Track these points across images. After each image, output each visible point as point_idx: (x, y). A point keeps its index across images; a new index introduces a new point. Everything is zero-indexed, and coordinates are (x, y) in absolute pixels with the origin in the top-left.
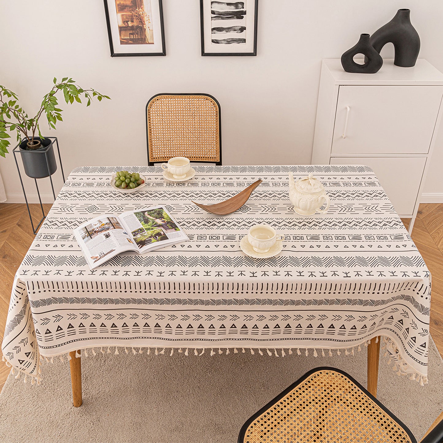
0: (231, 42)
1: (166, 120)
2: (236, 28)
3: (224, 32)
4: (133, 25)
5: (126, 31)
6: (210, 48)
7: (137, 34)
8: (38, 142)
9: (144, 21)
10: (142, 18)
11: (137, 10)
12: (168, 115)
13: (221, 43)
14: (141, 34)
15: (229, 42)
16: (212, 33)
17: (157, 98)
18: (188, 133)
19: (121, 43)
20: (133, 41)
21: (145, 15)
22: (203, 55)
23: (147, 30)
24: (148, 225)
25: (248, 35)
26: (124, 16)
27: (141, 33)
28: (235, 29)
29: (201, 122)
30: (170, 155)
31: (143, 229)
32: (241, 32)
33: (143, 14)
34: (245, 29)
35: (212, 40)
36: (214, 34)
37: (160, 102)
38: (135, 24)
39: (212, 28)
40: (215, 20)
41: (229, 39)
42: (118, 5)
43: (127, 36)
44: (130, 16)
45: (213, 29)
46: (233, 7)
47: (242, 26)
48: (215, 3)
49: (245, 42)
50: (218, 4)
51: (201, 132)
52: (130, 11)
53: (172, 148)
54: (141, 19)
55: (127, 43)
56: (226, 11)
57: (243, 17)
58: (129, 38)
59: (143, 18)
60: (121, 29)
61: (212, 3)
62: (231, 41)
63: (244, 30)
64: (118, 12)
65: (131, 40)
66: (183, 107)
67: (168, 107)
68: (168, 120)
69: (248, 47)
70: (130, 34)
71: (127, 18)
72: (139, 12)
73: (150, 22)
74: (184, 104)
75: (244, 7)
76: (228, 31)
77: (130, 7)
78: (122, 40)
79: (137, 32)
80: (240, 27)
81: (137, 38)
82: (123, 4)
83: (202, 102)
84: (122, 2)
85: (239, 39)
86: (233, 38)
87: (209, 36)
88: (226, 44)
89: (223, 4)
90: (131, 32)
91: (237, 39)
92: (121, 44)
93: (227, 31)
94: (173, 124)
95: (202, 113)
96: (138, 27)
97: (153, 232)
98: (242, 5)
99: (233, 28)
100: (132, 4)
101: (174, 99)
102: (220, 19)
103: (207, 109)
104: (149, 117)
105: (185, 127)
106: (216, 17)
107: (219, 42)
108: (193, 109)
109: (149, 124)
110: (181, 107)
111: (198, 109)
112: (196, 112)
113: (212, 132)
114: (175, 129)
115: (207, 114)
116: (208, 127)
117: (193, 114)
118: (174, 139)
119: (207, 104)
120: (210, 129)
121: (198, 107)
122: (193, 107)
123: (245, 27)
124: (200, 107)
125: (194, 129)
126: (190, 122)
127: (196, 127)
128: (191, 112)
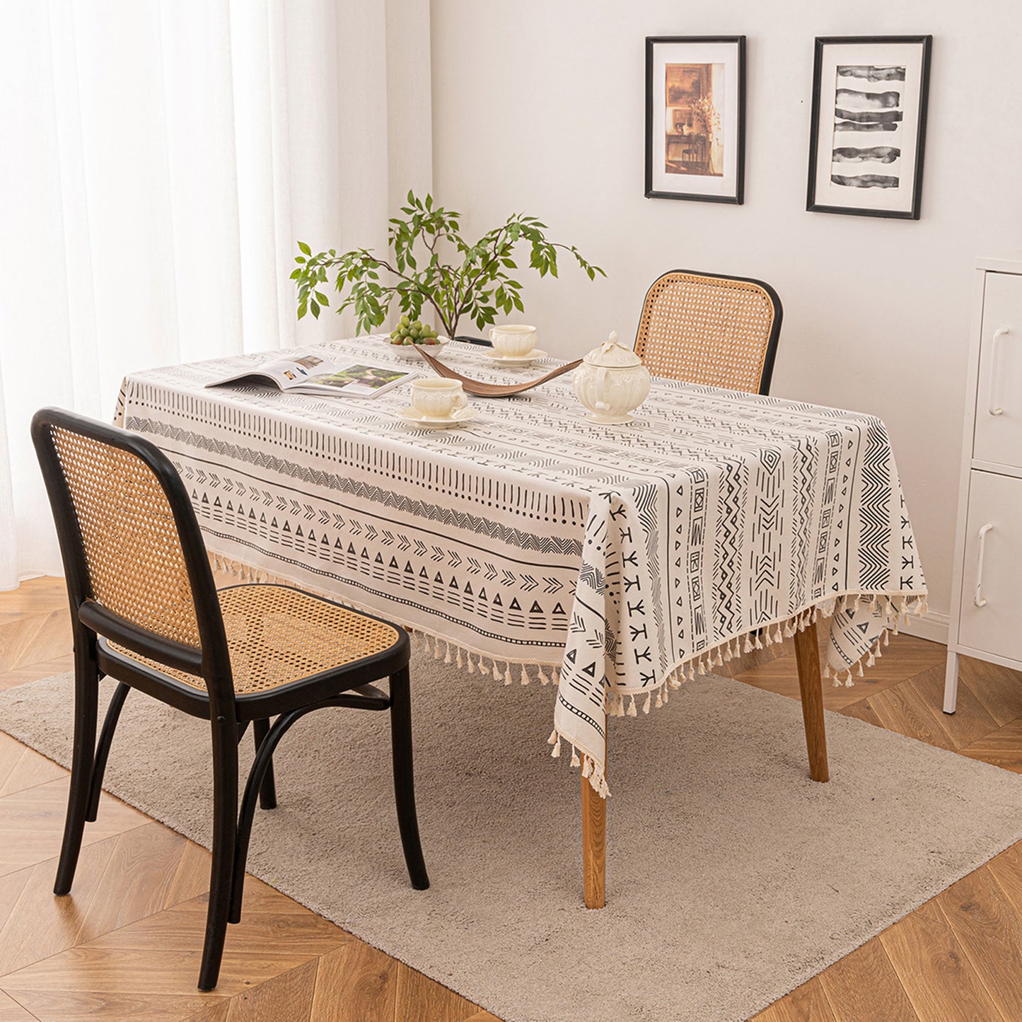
0: (870, 184)
1: (673, 326)
2: (882, 152)
3: (857, 159)
4: (690, 134)
5: (679, 144)
6: (827, 194)
7: (696, 152)
9: (710, 126)
10: (706, 119)
11: (700, 100)
12: (679, 316)
13: (850, 185)
14: (702, 154)
15: (867, 182)
16: (833, 161)
17: (668, 278)
18: (707, 364)
19: (666, 168)
20: (688, 168)
21: (713, 112)
22: (811, 208)
23: (714, 145)
25: (904, 169)
26: (678, 112)
27: (702, 150)
28: (878, 153)
29: (734, 342)
32: (890, 162)
33: (709, 110)
34: (899, 156)
35: (832, 176)
36: (837, 163)
37: (672, 287)
38: (695, 130)
39: (835, 149)
40: (841, 130)
41: (866, 176)
42: (670, 89)
43: (678, 156)
44: (686, 114)
45: (835, 152)
46: (877, 103)
47: (894, 147)
48: (844, 92)
49: (897, 186)
50: (850, 94)
51: (730, 364)
52: (689, 103)
54: (704, 121)
55: (677, 171)
56: (865, 111)
57: (896, 126)
58: (681, 160)
59: (709, 118)
60: (670, 139)
61: (838, 92)
62: (869, 181)
63: (897, 158)
64: (668, 104)
65: (685, 164)
66: (709, 304)
67: (682, 300)
68: (677, 327)
69: (901, 199)
70: (683, 151)
71: (682, 117)
72: (703, 105)
73: (720, 129)
74: (712, 298)
75: (900, 103)
76: (866, 157)
77: (690, 94)
78: (670, 164)
79: (696, 148)
80: (889, 150)
81: (695, 160)
82: (679, 87)
83: (747, 297)
84: (677, 85)
85: (887, 177)
86: (874, 176)
87: (826, 166)
88: (860, 187)
89: (860, 96)
90: (686, 147)
91: (881, 176)
92: (666, 172)
93: (863, 158)
94: (683, 339)
95: (740, 321)
96: (698, 137)
98: (896, 98)
99: (875, 151)
100: (693, 89)
101: (697, 285)
102: (852, 128)
103: (753, 315)
104: (649, 317)
105: (703, 348)
106: (844, 124)
107: (846, 182)
108: (727, 311)
109: (646, 331)
110: (707, 303)
111: (735, 312)
112: (730, 318)
113: (751, 368)
114: (686, 351)
115: (751, 326)
116: (745, 355)
117: (725, 323)
118: (678, 373)
119: (755, 303)
120: (748, 361)
121: (736, 307)
122: (728, 306)
123: (899, 151)
124: (741, 307)
125: (719, 357)
126: (715, 340)
127: (724, 352)
128: (721, 317)
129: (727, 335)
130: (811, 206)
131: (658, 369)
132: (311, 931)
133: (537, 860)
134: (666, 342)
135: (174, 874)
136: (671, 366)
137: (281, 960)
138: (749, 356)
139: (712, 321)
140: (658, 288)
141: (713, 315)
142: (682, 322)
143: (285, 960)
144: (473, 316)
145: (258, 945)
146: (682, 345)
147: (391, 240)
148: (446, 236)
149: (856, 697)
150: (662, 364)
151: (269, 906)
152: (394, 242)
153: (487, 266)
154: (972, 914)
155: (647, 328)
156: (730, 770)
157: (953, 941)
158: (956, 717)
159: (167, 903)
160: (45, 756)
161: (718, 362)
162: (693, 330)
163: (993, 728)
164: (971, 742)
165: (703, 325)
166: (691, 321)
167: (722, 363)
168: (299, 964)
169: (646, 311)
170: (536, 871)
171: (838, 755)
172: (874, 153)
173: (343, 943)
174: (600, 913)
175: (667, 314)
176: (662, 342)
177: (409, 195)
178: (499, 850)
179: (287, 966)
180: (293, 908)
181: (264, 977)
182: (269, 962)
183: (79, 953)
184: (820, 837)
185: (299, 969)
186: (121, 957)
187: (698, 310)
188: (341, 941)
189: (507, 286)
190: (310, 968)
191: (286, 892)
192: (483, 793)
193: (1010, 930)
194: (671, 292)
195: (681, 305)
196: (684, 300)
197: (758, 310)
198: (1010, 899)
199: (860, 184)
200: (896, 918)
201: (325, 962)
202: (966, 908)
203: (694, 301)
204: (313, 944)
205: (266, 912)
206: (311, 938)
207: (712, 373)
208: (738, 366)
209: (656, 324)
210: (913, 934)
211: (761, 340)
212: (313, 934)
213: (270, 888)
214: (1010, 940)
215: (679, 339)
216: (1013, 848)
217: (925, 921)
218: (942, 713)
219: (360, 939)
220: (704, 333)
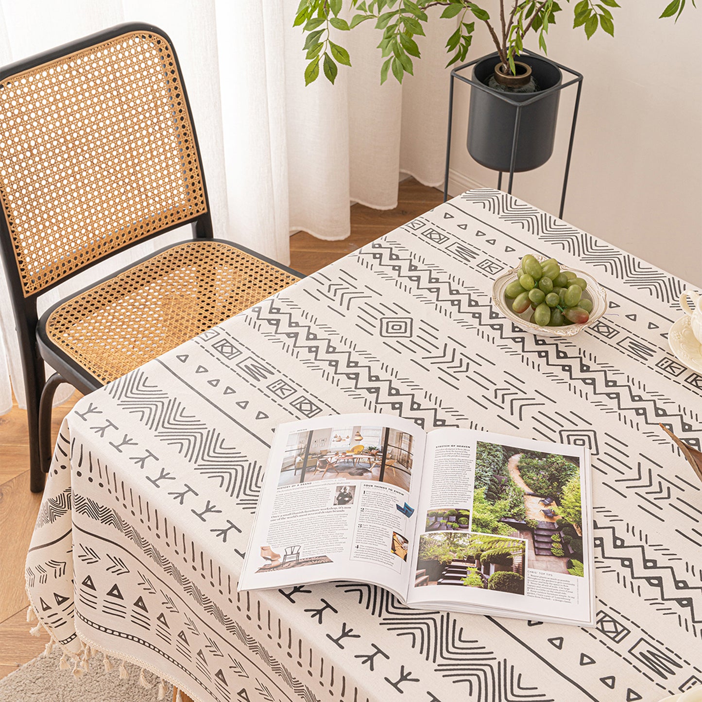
8: (526, 71)
24: (492, 511)
31: (468, 517)
97: (493, 542)
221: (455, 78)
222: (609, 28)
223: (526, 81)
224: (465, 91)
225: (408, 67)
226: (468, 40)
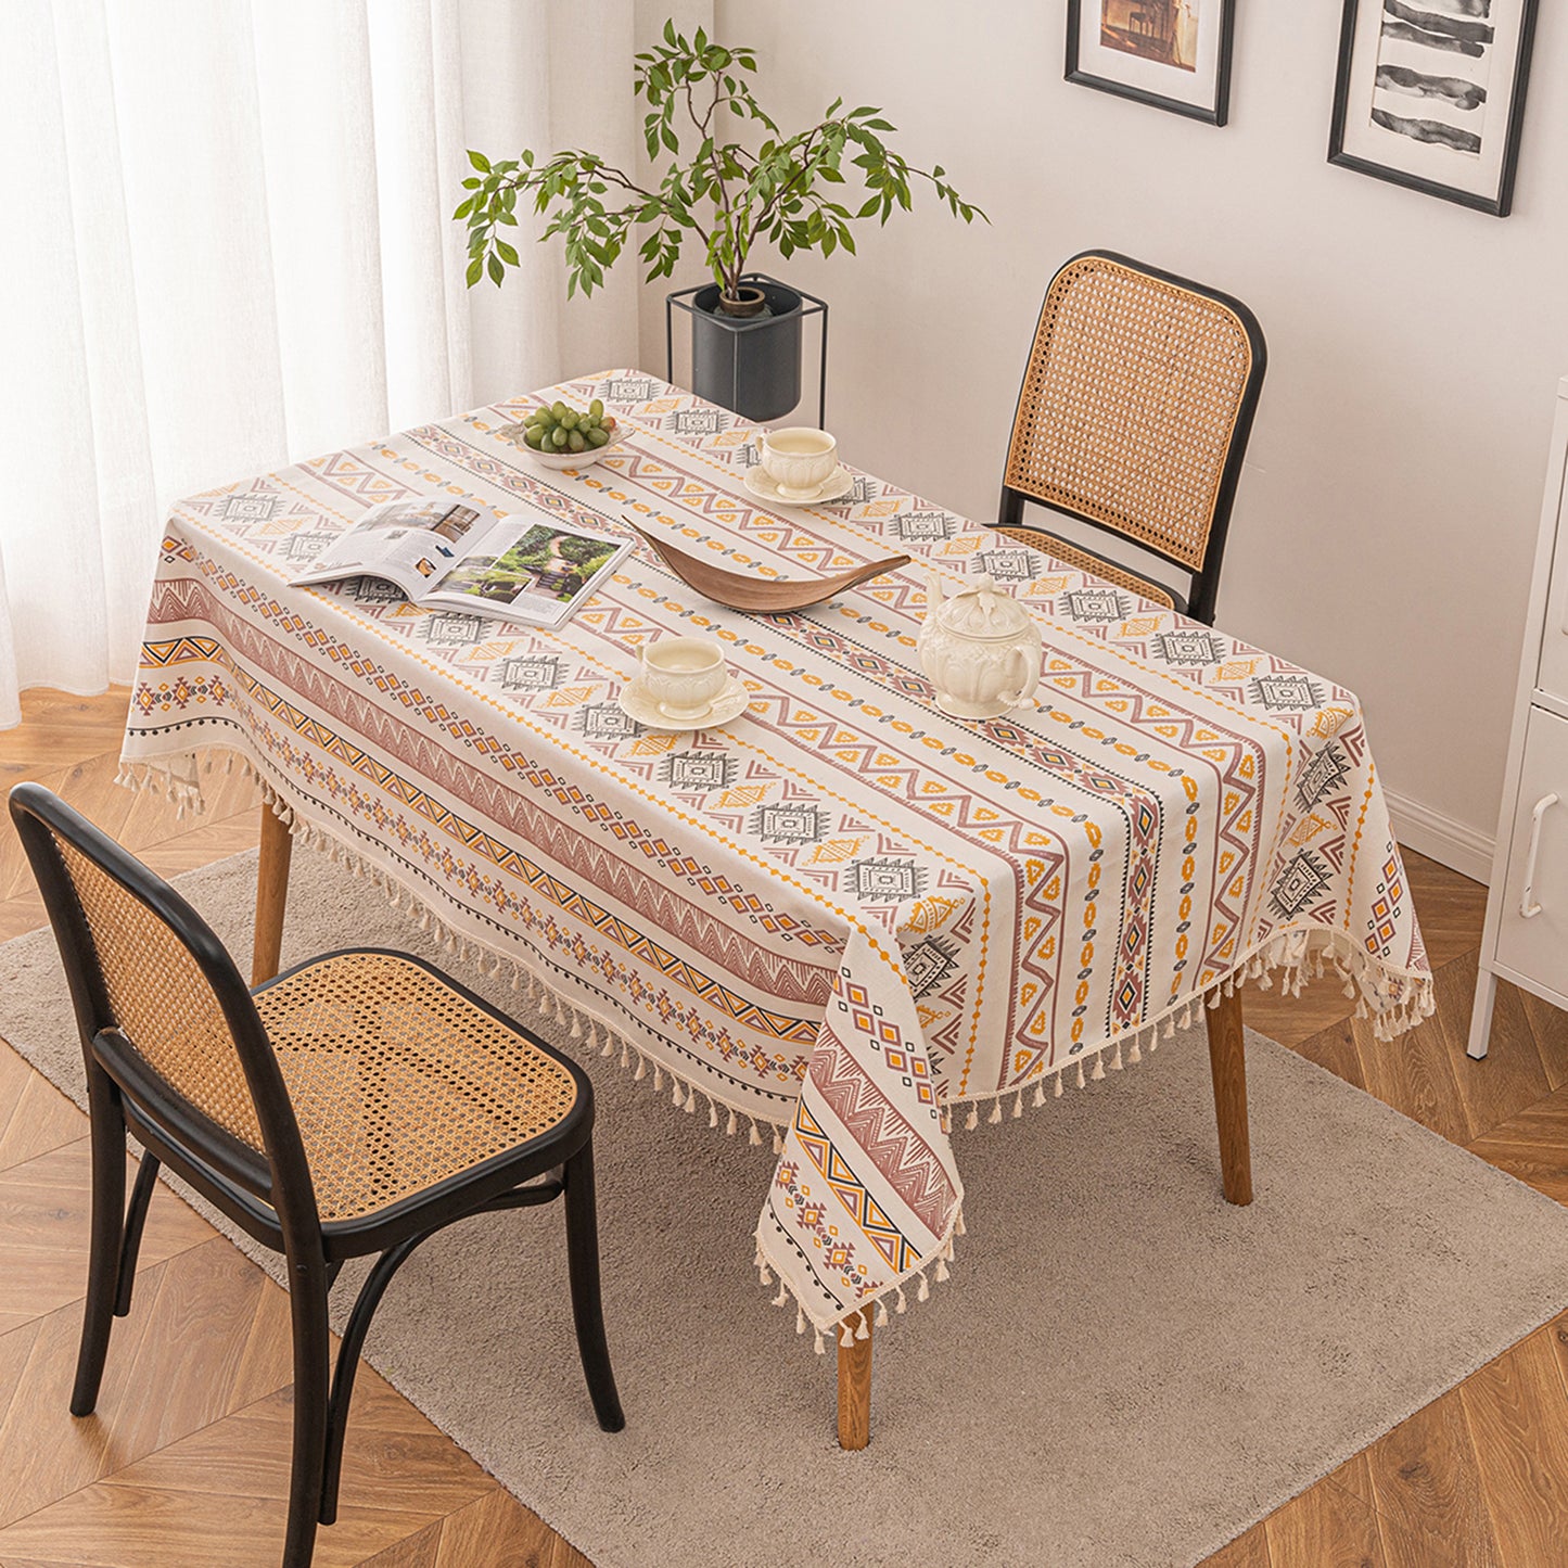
0: (1434, 137)
1: (1089, 349)
2: (1457, 88)
3: (1416, 90)
6: (1363, 139)
7: (1153, 22)
8: (757, 296)
12: (1099, 334)
13: (1400, 132)
14: (1163, 26)
15: (1431, 133)
16: (1376, 85)
17: (1086, 264)
18: (1140, 425)
19: (1102, 38)
20: (1138, 44)
22: (1335, 158)
23: (1182, 14)
24: (517, 561)
25: (1490, 122)
27: (1163, 19)
28: (1450, 89)
29: (1185, 397)
30: (1069, 487)
32: (1469, 108)
34: (1484, 101)
35: (1373, 109)
36: (1383, 90)
37: (1091, 281)
39: (1380, 64)
40: (1392, 36)
41: (1429, 122)
43: (1122, 20)
45: (1380, 70)
46: (1454, 3)
47: (1476, 83)
49: (1478, 152)
51: (1176, 434)
53: (1080, 462)
55: (1119, 46)
56: (1433, 12)
57: (1482, 50)
58: (1127, 28)
62: (1433, 133)
63: (1481, 104)
65: (1134, 37)
66: (1148, 323)
67: (1106, 306)
68: (1095, 352)
69: (1483, 177)
70: (1132, 15)
74: (1154, 314)
75: (1490, 12)
76: (1431, 91)
78: (1107, 30)
79: (1152, 14)
80: (1469, 88)
81: (1150, 34)
83: (1210, 324)
85: (1462, 131)
86: (1441, 125)
87: (1365, 93)
88: (1417, 139)
90: (1137, 9)
91: (1453, 129)
92: (1102, 43)
93: (1425, 91)
94: (1104, 375)
95: (1197, 364)
98: (1485, 4)
99: (1446, 83)
101: (1132, 285)
102: (1410, 36)
103: (1217, 358)
104: (1051, 326)
105: (1135, 397)
106: (1397, 26)
107: (1395, 125)
108: (1176, 342)
109: (1045, 348)
110: (1145, 320)
111: (1190, 348)
112: (1181, 355)
113: (1208, 448)
114: (1107, 396)
115: (1212, 377)
116: (1200, 424)
117: (1172, 361)
118: (1093, 429)
119: (1222, 338)
120: (1204, 436)
121: (1192, 338)
122: (1178, 333)
123: (1485, 92)
124: (1199, 341)
125: (1159, 417)
126: (1154, 388)
127: (1168, 411)
128: (1167, 350)
129: (1174, 383)
130: (1335, 153)
131: (1061, 417)
132: (435, 1467)
133: (780, 1347)
134: (1076, 374)
135: (244, 1345)
136: (1082, 415)
137: (388, 1521)
138: (1207, 427)
139: (1152, 354)
140: (1068, 277)
141: (1154, 344)
142: (1104, 345)
143: (395, 1522)
144: (773, 237)
145: (358, 1492)
146: (1103, 384)
147: (638, 85)
148: (728, 102)
149: (1335, 1013)
150: (1069, 410)
151: (377, 1416)
152: (645, 88)
153: (793, 181)
154: (1415, 1485)
155: (1047, 344)
156: (1101, 1172)
157: (1374, 1536)
158: (1487, 1062)
159: (231, 1403)
160: (58, 1089)
161: (1157, 426)
162: (1121, 362)
163: (1538, 1093)
164: (1497, 1124)
165: (1137, 358)
166: (1119, 346)
167: (1163, 429)
168: (414, 1529)
169: (1047, 314)
170: (774, 1371)
171: (1277, 1148)
172: (1444, 87)
173: (479, 1494)
174: (859, 1459)
175: (1080, 327)
176: (1070, 372)
177: (666, 28)
178: (726, 1323)
179: (397, 1532)
180: (412, 1423)
181: (363, 1553)
182: (372, 1525)
183: (105, 1494)
184: (1215, 1321)
185: (414, 1539)
186: (162, 1504)
187: (1131, 330)
188: (477, 1489)
189: (827, 212)
190: (429, 1537)
191: (406, 1394)
192: (714, 1206)
193: (1463, 1521)
194: (1089, 289)
195: (1104, 316)
196: (1109, 307)
197: (1227, 351)
198: (1478, 1458)
199: (1418, 134)
200: (1298, 1488)
201: (450, 1530)
202: (1407, 1473)
203: (1126, 313)
204: (436, 1492)
205: (374, 1428)
206: (435, 1482)
207: (1146, 442)
208: (1189, 440)
209: (1063, 340)
210: (1317, 1519)
211: (1228, 404)
212: (439, 1473)
213: (381, 1381)
214: (1460, 1539)
215: (1098, 372)
216: (1511, 1354)
217: (1341, 1496)
218: (1464, 1057)
219: (505, 1488)
220: (1137, 371)
221: (672, 305)
222: (850, 246)
223: (759, 307)
224: (684, 320)
225: (598, 278)
226: (674, 253)
